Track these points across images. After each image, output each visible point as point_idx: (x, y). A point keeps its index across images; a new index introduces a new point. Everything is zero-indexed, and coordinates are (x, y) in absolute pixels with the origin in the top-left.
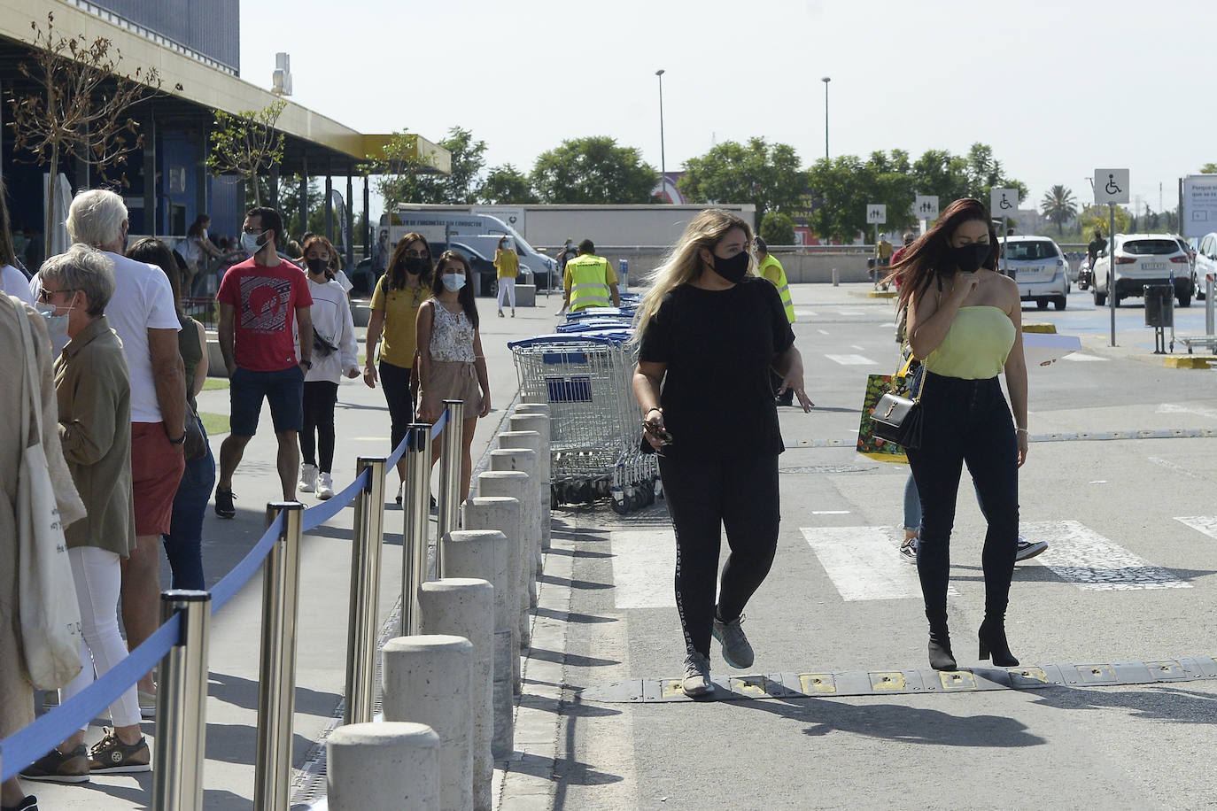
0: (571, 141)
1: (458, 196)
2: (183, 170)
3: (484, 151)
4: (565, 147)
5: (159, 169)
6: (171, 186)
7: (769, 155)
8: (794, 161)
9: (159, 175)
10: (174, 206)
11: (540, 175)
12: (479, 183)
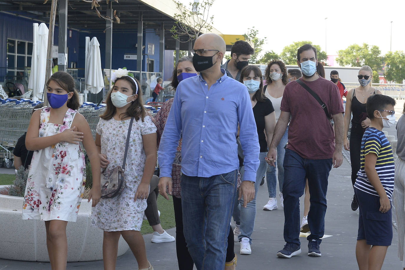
0: (296, 42)
1: (253, 61)
2: (153, 46)
3: (263, 44)
4: (294, 44)
5: (144, 44)
6: (148, 52)
7: (369, 49)
8: (378, 52)
9: (144, 47)
10: (149, 60)
11: (284, 54)
12: (261, 57)
